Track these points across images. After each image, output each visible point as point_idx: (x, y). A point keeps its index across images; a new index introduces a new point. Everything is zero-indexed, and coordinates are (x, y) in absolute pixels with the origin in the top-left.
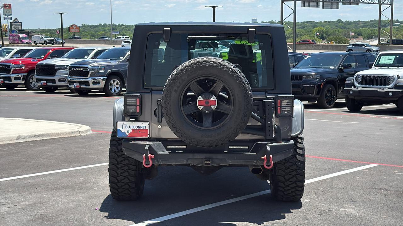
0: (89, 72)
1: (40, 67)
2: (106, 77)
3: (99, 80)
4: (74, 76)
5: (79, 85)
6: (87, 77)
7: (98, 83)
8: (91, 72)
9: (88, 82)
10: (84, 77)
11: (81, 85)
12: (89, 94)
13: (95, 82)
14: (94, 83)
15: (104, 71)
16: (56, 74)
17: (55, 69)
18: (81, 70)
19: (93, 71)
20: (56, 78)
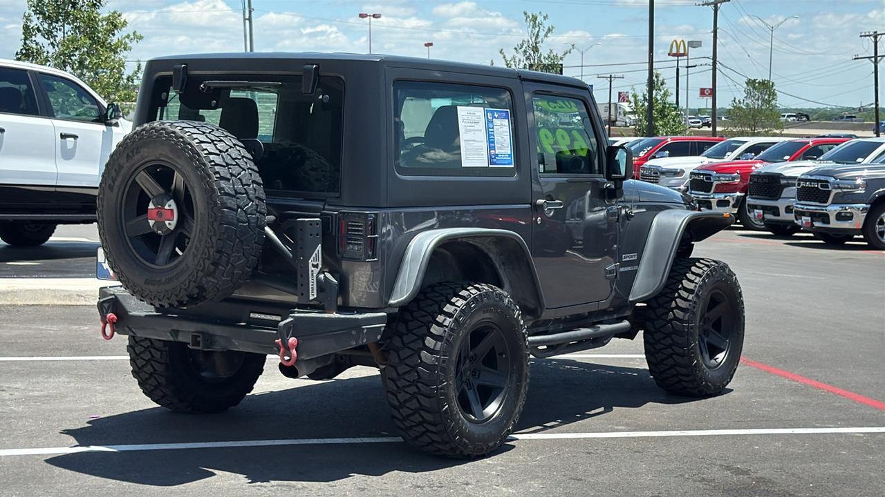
0: (830, 191)
1: (756, 180)
2: (869, 206)
3: (853, 211)
4: (804, 200)
5: (810, 221)
6: (826, 202)
7: (849, 217)
8: (834, 192)
9: (827, 216)
10: (821, 203)
11: (815, 221)
12: (847, 243)
13: (843, 214)
14: (840, 217)
15: (863, 192)
16: (782, 196)
17: (781, 185)
18: (815, 187)
19: (839, 191)
20: (781, 204)
